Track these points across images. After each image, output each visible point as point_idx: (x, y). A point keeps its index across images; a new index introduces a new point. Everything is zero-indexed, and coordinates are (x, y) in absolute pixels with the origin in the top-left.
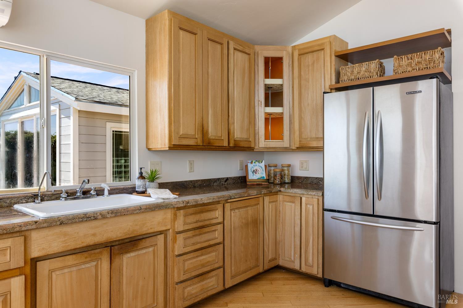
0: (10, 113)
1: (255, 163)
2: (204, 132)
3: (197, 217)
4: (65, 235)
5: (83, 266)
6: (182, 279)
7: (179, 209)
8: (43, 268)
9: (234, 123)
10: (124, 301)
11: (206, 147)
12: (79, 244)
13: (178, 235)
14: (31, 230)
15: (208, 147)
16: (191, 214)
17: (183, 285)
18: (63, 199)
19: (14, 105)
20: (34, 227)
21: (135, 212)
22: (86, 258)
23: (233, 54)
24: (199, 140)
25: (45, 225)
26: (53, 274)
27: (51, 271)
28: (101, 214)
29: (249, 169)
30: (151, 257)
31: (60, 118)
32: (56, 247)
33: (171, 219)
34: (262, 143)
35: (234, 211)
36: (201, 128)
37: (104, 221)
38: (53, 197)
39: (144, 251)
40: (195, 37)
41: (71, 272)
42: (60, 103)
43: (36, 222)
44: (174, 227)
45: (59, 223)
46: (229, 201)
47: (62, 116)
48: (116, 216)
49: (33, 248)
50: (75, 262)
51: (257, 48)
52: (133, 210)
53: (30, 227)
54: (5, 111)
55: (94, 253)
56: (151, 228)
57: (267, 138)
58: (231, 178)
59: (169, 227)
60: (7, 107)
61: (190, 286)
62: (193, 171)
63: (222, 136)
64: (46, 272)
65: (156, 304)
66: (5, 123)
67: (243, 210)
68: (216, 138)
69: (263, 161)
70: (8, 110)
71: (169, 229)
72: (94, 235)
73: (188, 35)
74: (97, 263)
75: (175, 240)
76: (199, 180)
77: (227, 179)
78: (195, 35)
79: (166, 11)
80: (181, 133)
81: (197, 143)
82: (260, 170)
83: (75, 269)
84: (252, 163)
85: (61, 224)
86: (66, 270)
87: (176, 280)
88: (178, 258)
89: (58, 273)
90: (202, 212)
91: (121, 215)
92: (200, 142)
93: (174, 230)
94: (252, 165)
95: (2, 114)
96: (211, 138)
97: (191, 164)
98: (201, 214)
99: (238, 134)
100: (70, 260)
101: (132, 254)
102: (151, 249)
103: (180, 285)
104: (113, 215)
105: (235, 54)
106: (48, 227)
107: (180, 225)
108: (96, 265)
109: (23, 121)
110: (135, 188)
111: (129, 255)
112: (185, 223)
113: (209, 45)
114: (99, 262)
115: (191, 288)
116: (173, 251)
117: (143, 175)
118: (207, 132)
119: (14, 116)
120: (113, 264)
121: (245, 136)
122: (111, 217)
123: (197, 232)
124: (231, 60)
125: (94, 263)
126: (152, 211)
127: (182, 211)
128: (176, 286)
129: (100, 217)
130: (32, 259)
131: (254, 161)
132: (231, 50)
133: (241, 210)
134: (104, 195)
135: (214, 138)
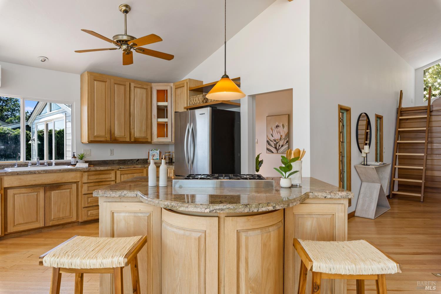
0: (40, 118)
1: (154, 150)
2: (111, 133)
3: (97, 177)
4: (20, 179)
5: (30, 194)
6: (86, 206)
7: (85, 172)
8: (10, 193)
9: (134, 128)
10: (52, 212)
11: (114, 142)
12: (27, 184)
13: (84, 185)
14: (4, 176)
15: (115, 142)
16: (93, 175)
17: (87, 209)
18: (29, 166)
19: (42, 113)
20: (5, 174)
21: (57, 172)
22: (32, 190)
23: (133, 90)
24: (108, 138)
25: (10, 174)
26: (15, 195)
27: (14, 194)
28: (38, 171)
29: (150, 154)
30: (68, 194)
31: (66, 122)
32: (16, 184)
33: (80, 177)
34: (156, 139)
35: (123, 175)
36: (110, 132)
37: (40, 175)
38: (25, 166)
39: (64, 191)
40: (105, 84)
41: (24, 195)
42: (66, 112)
43: (6, 173)
44: (82, 180)
45: (16, 174)
46: (119, 170)
47: (67, 121)
48: (46, 173)
49: (5, 183)
50: (26, 192)
51: (153, 85)
52: (56, 171)
53: (3, 175)
54: (37, 117)
55: (36, 189)
56: (67, 180)
57: (158, 136)
58: (141, 159)
59: (78, 180)
60: (39, 113)
61: (92, 210)
62: (113, 154)
63: (125, 135)
64: (12, 194)
65: (72, 217)
66: (38, 124)
67: (130, 175)
68: (121, 137)
69: (159, 150)
70: (39, 116)
71: (79, 182)
72: (35, 180)
73: (100, 83)
74: (38, 193)
75: (82, 187)
76: (117, 160)
77: (138, 160)
78: (105, 83)
79: (86, 72)
80: (95, 134)
81: (106, 139)
82: (156, 155)
83: (26, 194)
84: (152, 150)
85: (17, 174)
86: (22, 195)
87: (83, 206)
88: (84, 195)
89: (17, 195)
90: (100, 174)
91: (49, 173)
92: (108, 139)
93: (82, 182)
94: (152, 152)
95: (35, 118)
96: (117, 137)
97: (112, 151)
98: (100, 176)
99: (137, 133)
100: (23, 190)
101: (57, 191)
102: (68, 190)
103: (85, 209)
104: (45, 172)
105: (135, 90)
106: (11, 175)
107: (85, 179)
108: (37, 194)
109: (48, 124)
110: (71, 163)
111: (55, 192)
112: (88, 179)
113: (116, 87)
114: (39, 193)
115: (93, 211)
116: (81, 192)
117: (75, 156)
118: (114, 133)
119: (41, 120)
120: (46, 195)
121: (143, 135)
122: (43, 173)
123: (97, 184)
124: (132, 94)
125: (36, 193)
126: (67, 172)
127: (86, 173)
128: (83, 209)
129: (37, 173)
130: (5, 188)
131: (153, 150)
132: (132, 88)
133: (128, 175)
134: (52, 165)
135: (119, 137)
